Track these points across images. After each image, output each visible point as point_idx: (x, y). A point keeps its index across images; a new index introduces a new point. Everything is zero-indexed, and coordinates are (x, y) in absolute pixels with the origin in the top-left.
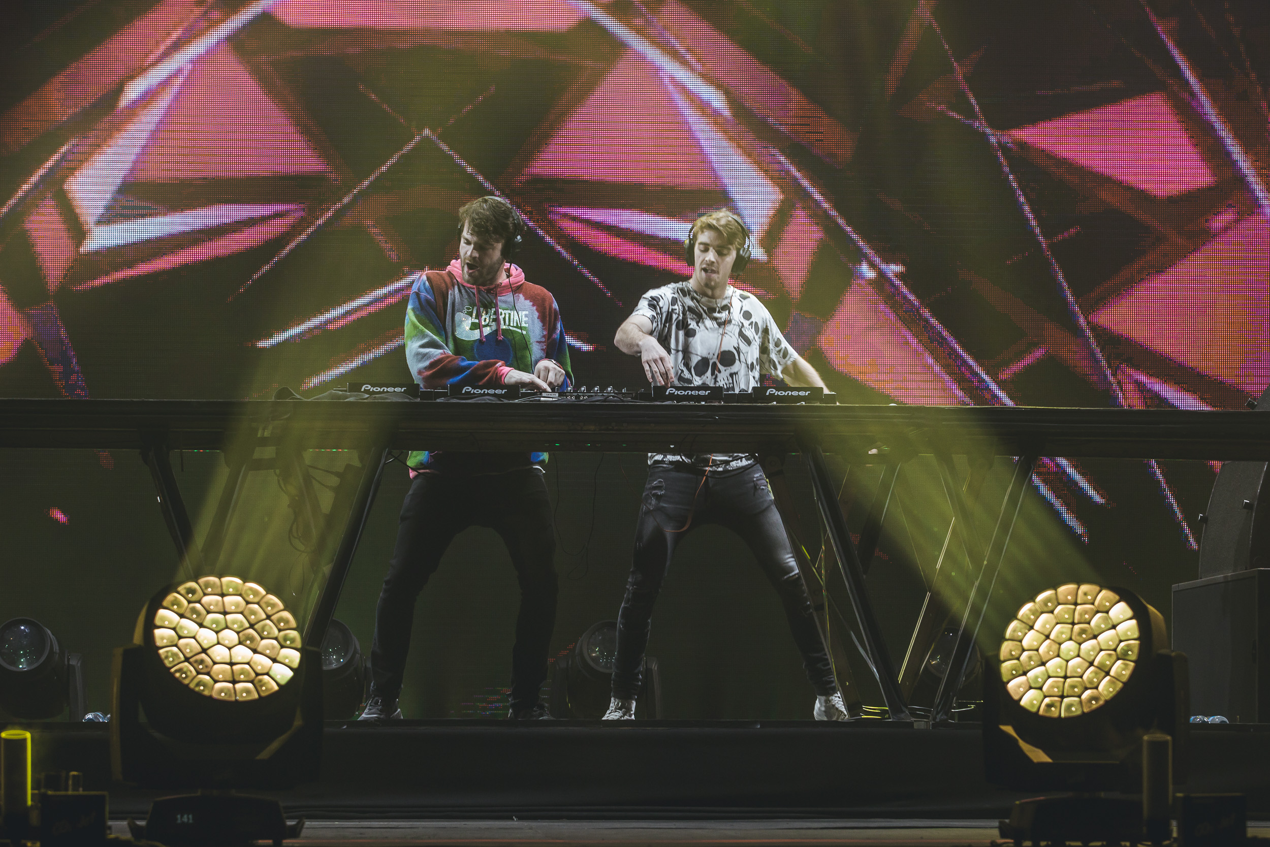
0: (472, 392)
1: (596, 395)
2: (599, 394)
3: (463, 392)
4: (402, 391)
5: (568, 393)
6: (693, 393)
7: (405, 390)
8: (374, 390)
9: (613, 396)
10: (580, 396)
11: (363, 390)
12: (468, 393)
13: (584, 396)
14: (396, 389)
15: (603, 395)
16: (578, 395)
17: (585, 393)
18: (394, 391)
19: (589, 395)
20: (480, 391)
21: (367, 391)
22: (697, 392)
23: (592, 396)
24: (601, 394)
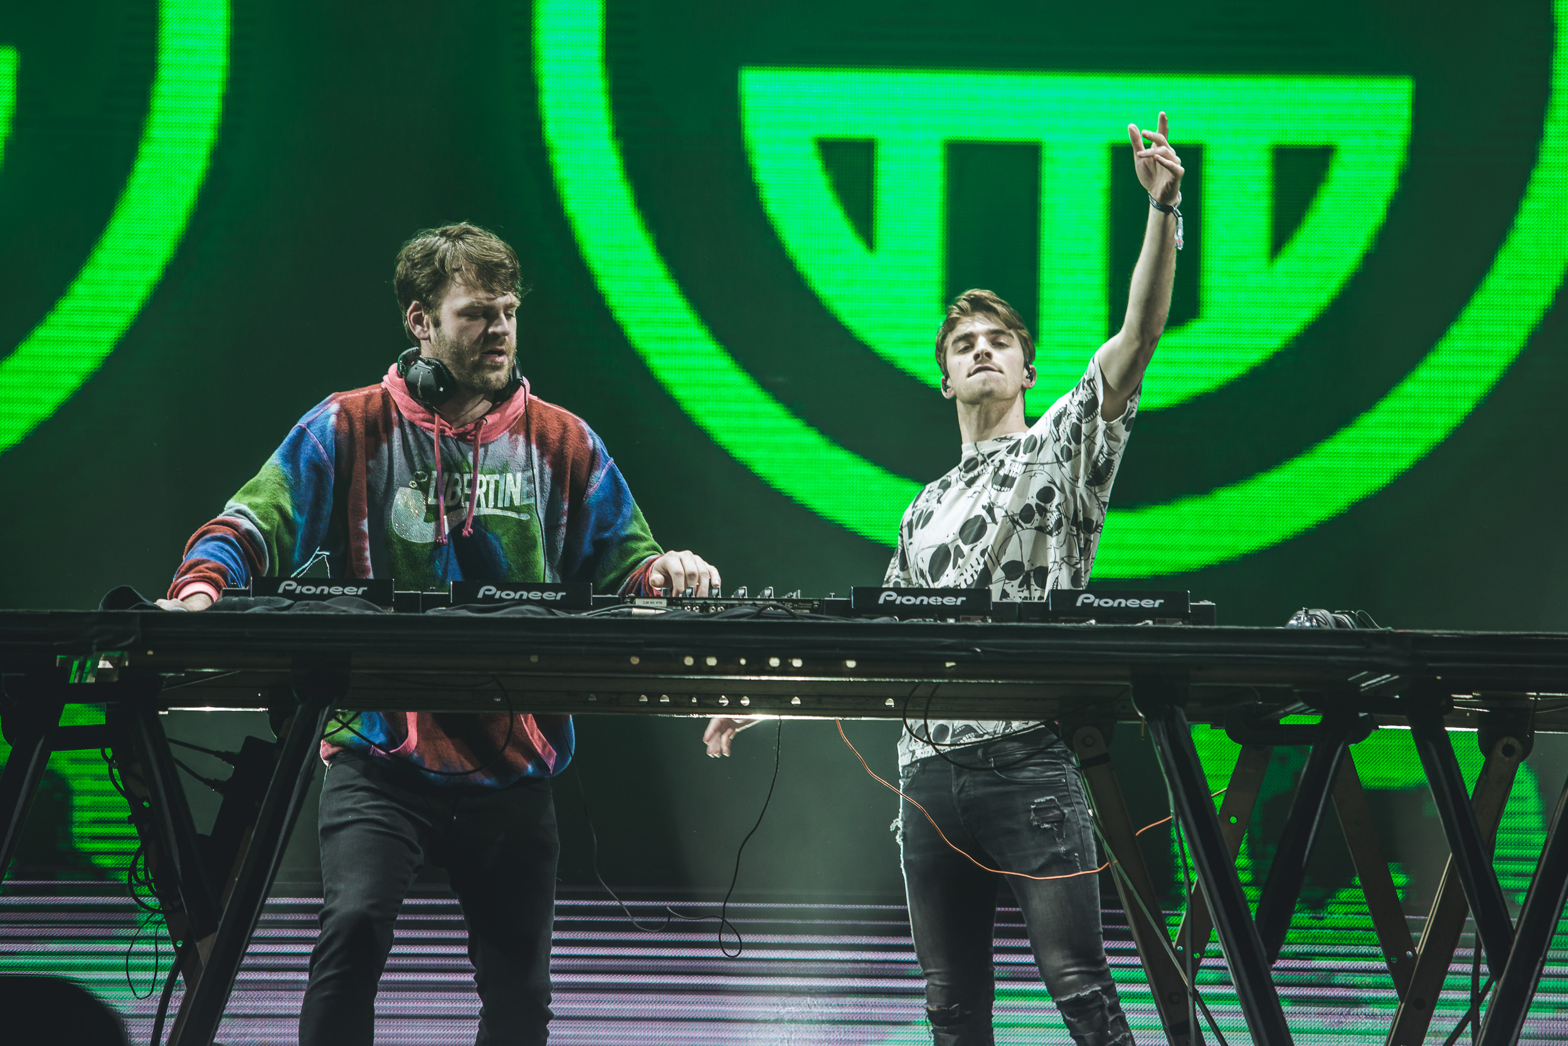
0: (497, 596)
1: (740, 605)
2: (746, 602)
3: (480, 595)
4: (360, 592)
5: (686, 599)
6: (932, 601)
7: (364, 591)
8: (304, 590)
9: (775, 607)
10: (709, 605)
11: (280, 591)
12: (488, 599)
13: (716, 606)
14: (347, 590)
15: (754, 604)
16: (705, 603)
17: (720, 599)
18: (344, 594)
19: (727, 604)
20: (512, 594)
21: (288, 594)
22: (939, 599)
23: (732, 606)
24: (751, 602)
